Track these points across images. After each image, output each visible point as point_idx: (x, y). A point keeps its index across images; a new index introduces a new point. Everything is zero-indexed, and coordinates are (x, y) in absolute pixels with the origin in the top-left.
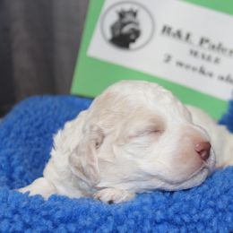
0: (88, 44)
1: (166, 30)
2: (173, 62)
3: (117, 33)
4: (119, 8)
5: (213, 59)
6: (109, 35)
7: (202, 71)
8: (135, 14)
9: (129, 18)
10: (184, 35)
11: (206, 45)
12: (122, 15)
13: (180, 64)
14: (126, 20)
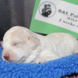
1: (60, 11)
2: (62, 21)
3: (44, 12)
4: (45, 4)
5: (75, 20)
6: (41, 13)
7: (71, 24)
8: (50, 6)
9: (48, 7)
10: (65, 12)
11: (73, 16)
12: (45, 6)
13: (64, 22)
14: (47, 8)
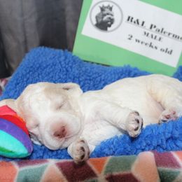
0: (82, 28)
